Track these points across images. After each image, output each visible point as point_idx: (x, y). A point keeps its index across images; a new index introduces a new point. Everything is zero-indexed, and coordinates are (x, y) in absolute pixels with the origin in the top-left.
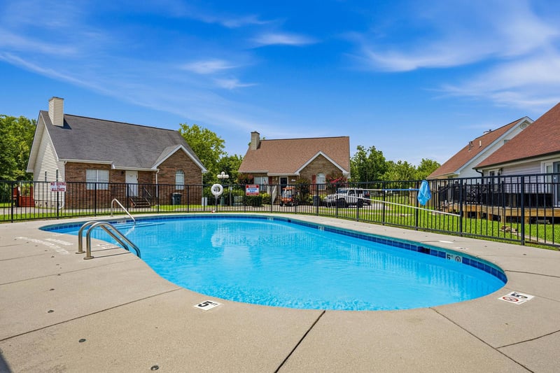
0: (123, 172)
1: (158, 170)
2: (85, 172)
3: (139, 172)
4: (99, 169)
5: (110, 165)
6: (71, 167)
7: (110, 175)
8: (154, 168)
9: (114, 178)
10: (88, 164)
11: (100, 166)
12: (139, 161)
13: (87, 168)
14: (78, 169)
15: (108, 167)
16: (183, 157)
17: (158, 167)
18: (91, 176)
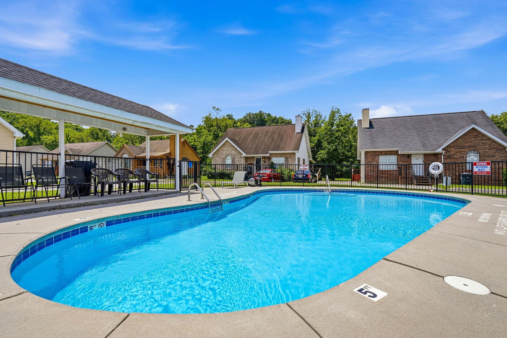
0: (409, 156)
1: (444, 152)
2: (378, 158)
3: (425, 155)
4: (389, 154)
5: (398, 151)
6: (369, 154)
7: (397, 159)
8: (440, 150)
9: (401, 161)
10: (381, 152)
11: (390, 153)
12: (424, 145)
13: (380, 155)
14: (373, 155)
15: (396, 153)
16: (476, 136)
17: (443, 149)
18: (383, 160)
